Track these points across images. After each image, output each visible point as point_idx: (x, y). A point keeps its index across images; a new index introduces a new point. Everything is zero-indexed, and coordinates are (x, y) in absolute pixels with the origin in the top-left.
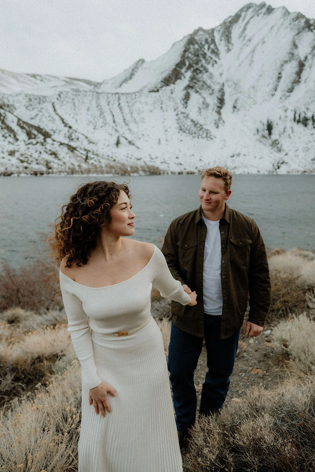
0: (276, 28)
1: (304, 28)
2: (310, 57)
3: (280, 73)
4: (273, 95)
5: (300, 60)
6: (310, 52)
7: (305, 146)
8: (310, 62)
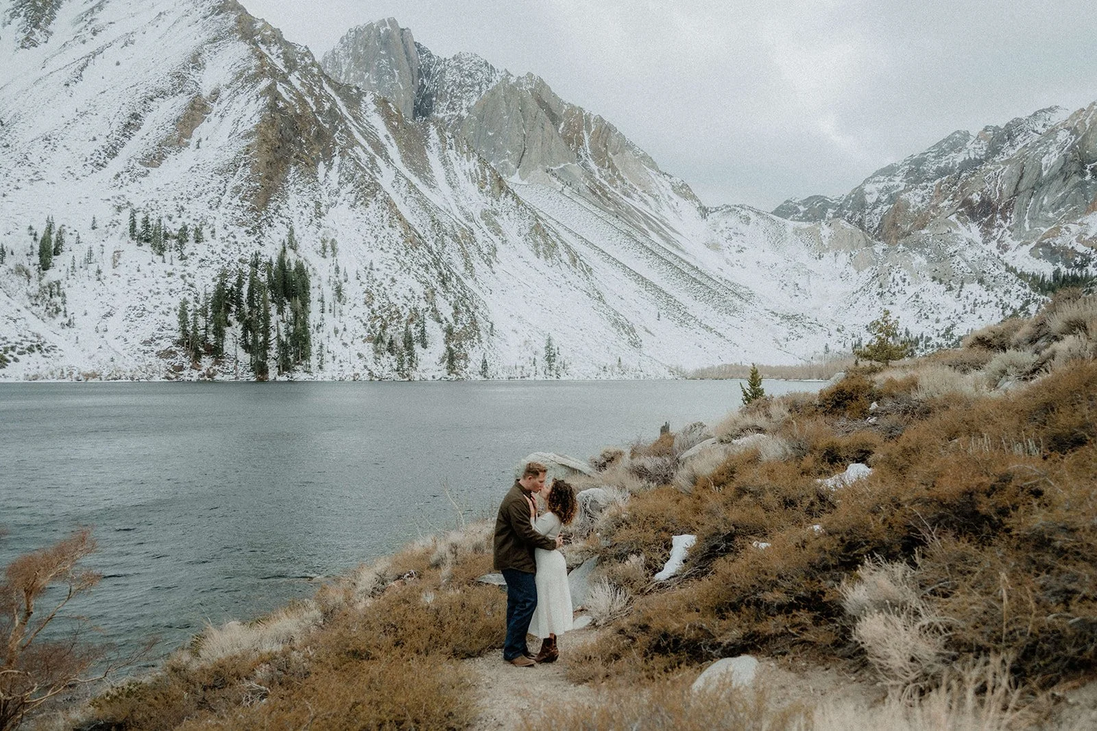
0: (171, 18)
1: (231, 31)
2: (225, 94)
3: (135, 116)
4: (101, 166)
5: (199, 95)
6: (228, 82)
7: (137, 303)
8: (224, 104)
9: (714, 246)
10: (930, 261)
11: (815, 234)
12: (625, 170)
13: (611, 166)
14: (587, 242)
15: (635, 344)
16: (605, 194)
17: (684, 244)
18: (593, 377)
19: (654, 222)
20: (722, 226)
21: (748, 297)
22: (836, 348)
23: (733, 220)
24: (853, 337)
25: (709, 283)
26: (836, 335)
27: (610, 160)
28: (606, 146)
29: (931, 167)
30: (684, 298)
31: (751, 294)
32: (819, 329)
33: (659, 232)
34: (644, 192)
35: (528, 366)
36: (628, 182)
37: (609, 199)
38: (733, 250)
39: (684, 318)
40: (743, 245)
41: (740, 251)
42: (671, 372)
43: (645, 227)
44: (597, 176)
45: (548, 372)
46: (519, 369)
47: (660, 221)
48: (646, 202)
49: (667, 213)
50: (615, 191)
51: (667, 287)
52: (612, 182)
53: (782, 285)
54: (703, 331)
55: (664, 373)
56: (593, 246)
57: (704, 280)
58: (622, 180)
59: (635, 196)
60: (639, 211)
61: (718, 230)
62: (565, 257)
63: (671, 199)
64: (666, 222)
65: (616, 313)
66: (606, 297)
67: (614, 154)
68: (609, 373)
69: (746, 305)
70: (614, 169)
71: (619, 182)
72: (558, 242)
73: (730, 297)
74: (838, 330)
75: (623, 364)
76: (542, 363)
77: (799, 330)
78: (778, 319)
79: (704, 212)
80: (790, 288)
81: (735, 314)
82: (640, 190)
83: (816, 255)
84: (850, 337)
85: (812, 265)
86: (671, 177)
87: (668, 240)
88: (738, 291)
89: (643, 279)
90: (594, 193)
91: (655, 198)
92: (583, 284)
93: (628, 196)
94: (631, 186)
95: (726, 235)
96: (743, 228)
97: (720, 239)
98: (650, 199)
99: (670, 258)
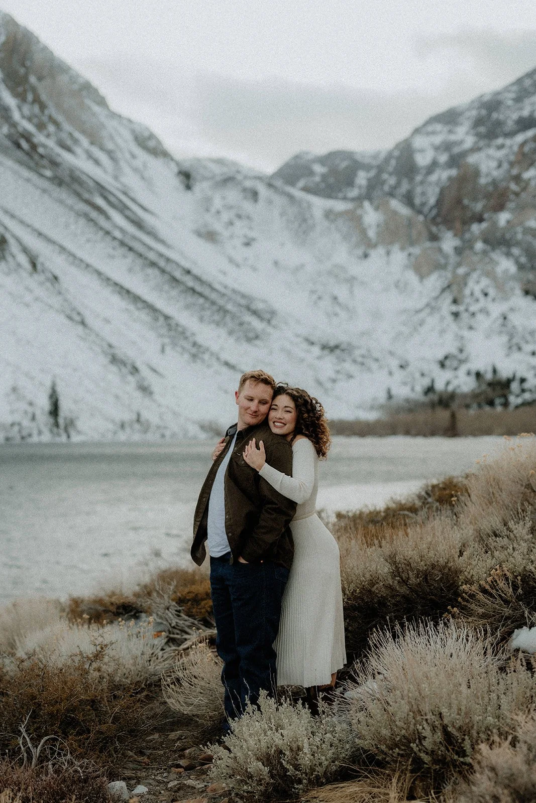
9: (210, 236)
10: (521, 267)
11: (355, 219)
12: (58, 106)
13: (37, 100)
14: (40, 234)
15: (145, 389)
16: (34, 147)
17: (163, 231)
18: (110, 436)
19: (114, 195)
20: (217, 203)
21: (268, 316)
22: (402, 392)
23: (233, 195)
24: (423, 375)
25: (213, 296)
26: (399, 375)
27: (34, 90)
28: (23, 65)
29: (511, 116)
30: (186, 319)
31: (273, 313)
32: (374, 366)
33: (122, 209)
34: (92, 143)
35: (26, 423)
36: (67, 127)
37: (42, 156)
38: (238, 242)
39: (197, 352)
40: (252, 234)
41: (247, 244)
42: (202, 427)
43: (100, 202)
44: (16, 116)
45: (55, 430)
46: (16, 428)
47: (125, 193)
48: (97, 162)
49: (130, 180)
50: (46, 142)
51: (160, 303)
52: (41, 127)
53: (315, 297)
54: (225, 370)
55: (194, 430)
56: (49, 240)
57: (206, 291)
58: (56, 124)
59: (78, 150)
60: (91, 178)
61: (213, 210)
62: (23, 259)
63: (134, 156)
64: (132, 195)
65: (110, 346)
66: (89, 320)
67: (40, 79)
68: (128, 430)
69: (270, 330)
70: (43, 107)
71: (51, 128)
72: (8, 236)
73: (248, 318)
74: (401, 367)
75: (142, 419)
76: (43, 419)
77: (348, 366)
78: (316, 350)
79: (187, 177)
80: (326, 303)
81: (257, 342)
82: (85, 142)
83: (360, 252)
84: (417, 375)
85: (357, 269)
86: (130, 121)
87: (139, 224)
88: (253, 307)
89: (128, 292)
90: (19, 146)
91: (110, 154)
92: (56, 301)
93: (69, 149)
94: (70, 134)
95: (226, 216)
96: (248, 206)
97: (218, 227)
98: (103, 157)
99: (152, 256)
